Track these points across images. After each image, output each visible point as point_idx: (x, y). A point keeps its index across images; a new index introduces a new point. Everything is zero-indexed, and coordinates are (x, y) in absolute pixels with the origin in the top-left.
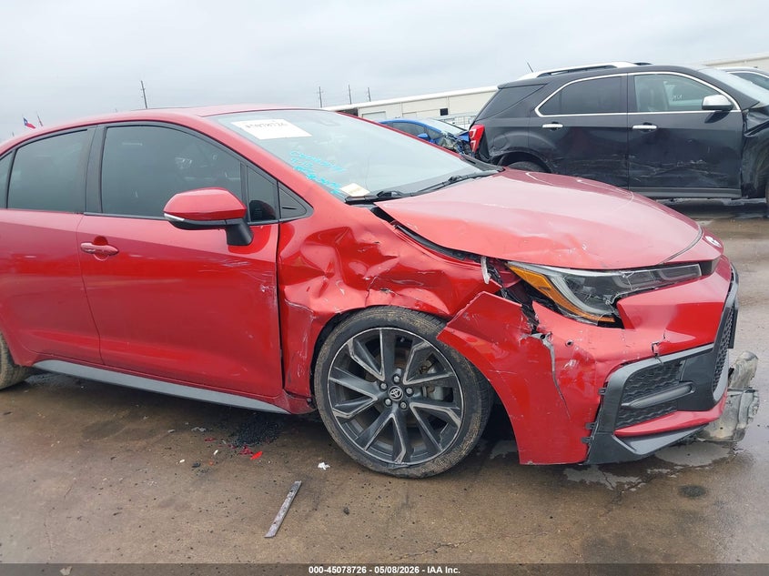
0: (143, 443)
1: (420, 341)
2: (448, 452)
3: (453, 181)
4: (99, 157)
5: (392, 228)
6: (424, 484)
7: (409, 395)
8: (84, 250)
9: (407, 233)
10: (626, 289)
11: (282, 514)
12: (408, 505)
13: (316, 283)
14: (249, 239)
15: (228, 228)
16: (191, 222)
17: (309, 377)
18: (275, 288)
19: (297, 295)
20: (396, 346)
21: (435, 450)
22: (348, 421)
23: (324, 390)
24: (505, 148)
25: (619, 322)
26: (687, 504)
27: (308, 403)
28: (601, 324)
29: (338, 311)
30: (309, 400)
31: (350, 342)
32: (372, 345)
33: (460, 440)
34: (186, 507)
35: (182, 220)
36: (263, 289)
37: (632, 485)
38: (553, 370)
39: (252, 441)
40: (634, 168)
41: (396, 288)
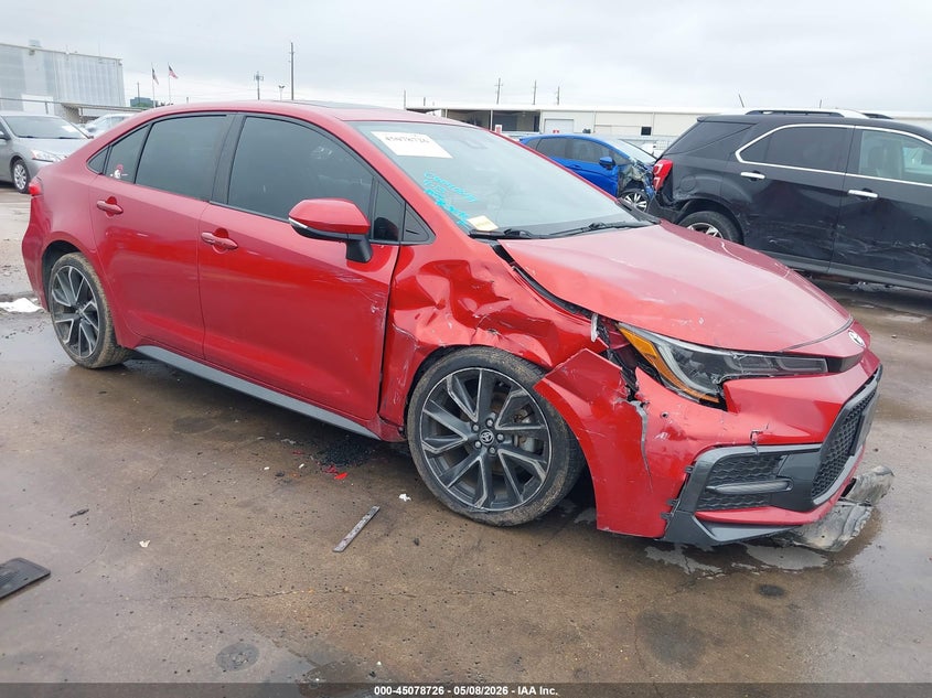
0: (231, 445)
1: (518, 388)
2: (528, 504)
3: (594, 227)
4: (233, 146)
5: (511, 269)
6: (500, 533)
7: (500, 441)
8: (204, 239)
9: (524, 276)
10: (735, 371)
11: (354, 533)
12: (478, 548)
13: (426, 312)
14: (367, 257)
15: (350, 243)
16: (313, 231)
17: (404, 407)
18: (385, 310)
19: (404, 320)
20: (495, 390)
21: (517, 501)
22: (436, 456)
23: (417, 421)
24: (693, 192)
25: (723, 403)
26: (760, 601)
27: (400, 432)
28: (703, 402)
29: (442, 343)
30: (401, 429)
31: (449, 377)
32: (471, 385)
33: (542, 495)
34: (263, 510)
35: (305, 227)
36: (374, 309)
37: (710, 573)
38: (643, 440)
39: (339, 462)
40: (841, 240)
41: (503, 331)
